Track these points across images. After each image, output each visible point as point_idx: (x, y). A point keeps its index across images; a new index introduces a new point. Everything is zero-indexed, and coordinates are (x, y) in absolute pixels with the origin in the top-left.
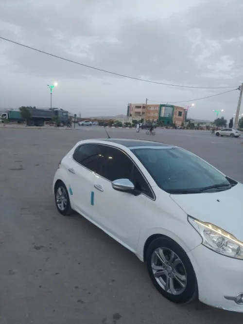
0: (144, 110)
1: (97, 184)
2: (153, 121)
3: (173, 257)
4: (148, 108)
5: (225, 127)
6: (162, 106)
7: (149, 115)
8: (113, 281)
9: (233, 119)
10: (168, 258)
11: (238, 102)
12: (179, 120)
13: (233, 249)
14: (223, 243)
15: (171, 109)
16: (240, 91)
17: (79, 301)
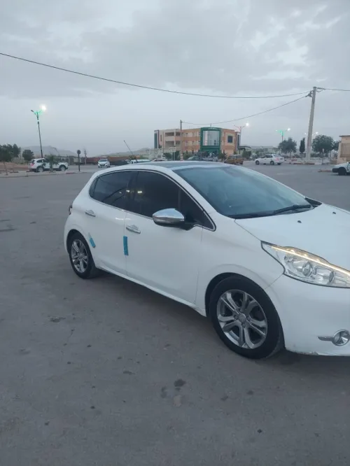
0: (179, 138)
1: (130, 225)
2: (193, 153)
3: (246, 299)
4: (185, 135)
5: (295, 151)
6: (203, 130)
7: (186, 144)
8: (168, 345)
9: (304, 139)
10: (240, 304)
11: (310, 114)
12: (229, 148)
13: (324, 277)
14: (311, 270)
15: (217, 133)
16: (311, 98)
17: (125, 372)
